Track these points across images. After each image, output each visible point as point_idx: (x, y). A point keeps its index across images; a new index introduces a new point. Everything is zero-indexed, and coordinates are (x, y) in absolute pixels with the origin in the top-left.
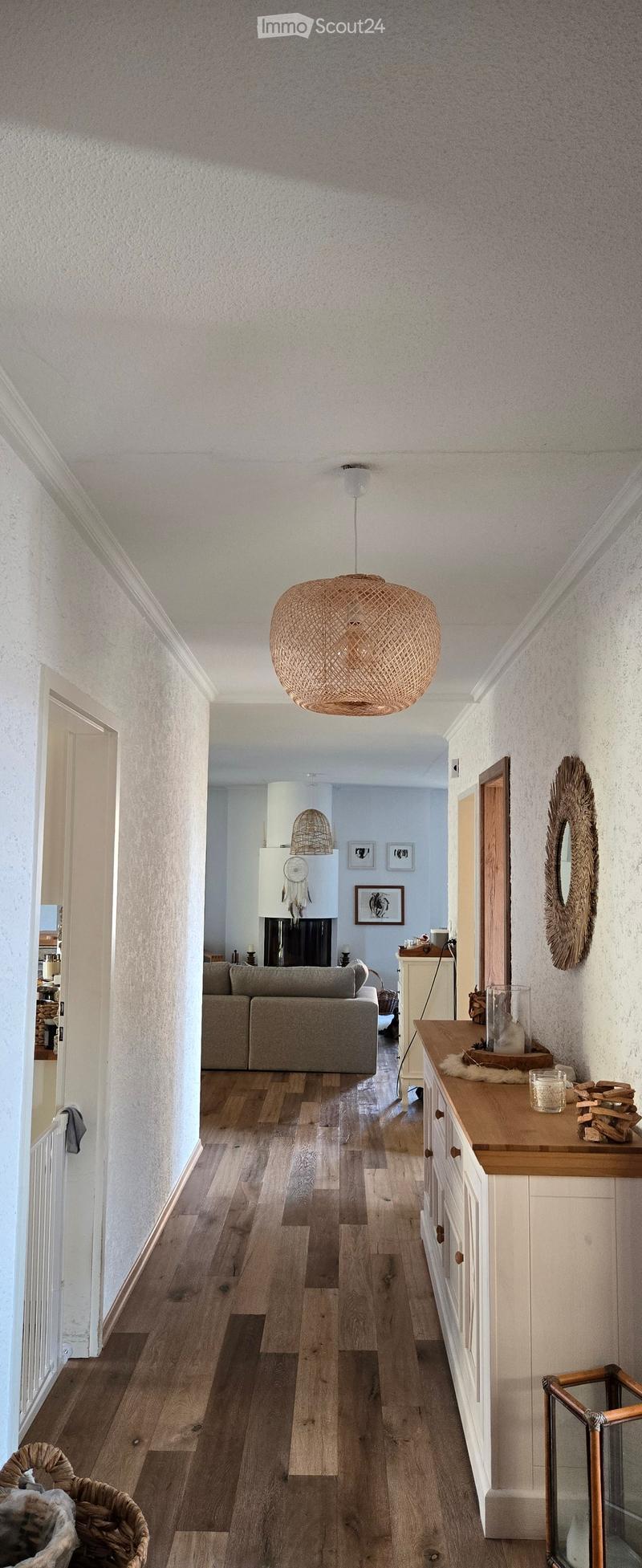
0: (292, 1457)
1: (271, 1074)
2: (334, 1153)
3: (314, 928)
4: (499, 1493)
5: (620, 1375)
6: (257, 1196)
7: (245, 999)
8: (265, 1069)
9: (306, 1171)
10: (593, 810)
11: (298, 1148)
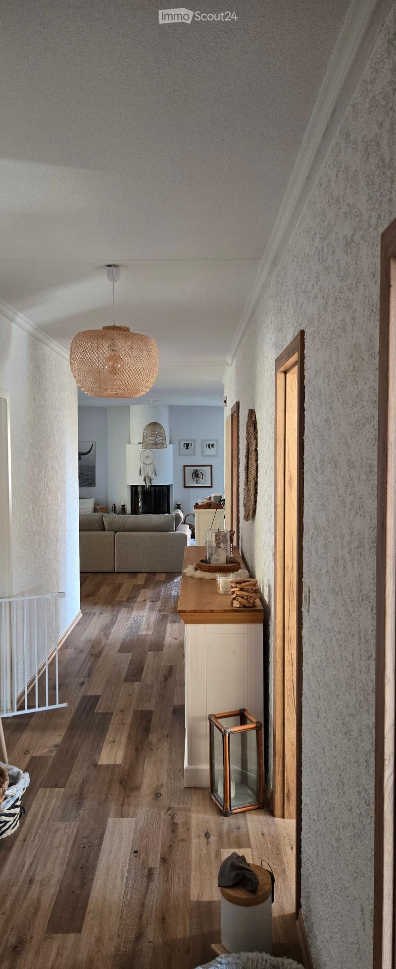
0: (101, 757)
1: (128, 574)
2: (153, 616)
3: (159, 490)
4: (191, 767)
5: (245, 713)
6: (107, 639)
7: (112, 533)
8: (124, 571)
9: (137, 626)
10: (257, 440)
11: (134, 614)
